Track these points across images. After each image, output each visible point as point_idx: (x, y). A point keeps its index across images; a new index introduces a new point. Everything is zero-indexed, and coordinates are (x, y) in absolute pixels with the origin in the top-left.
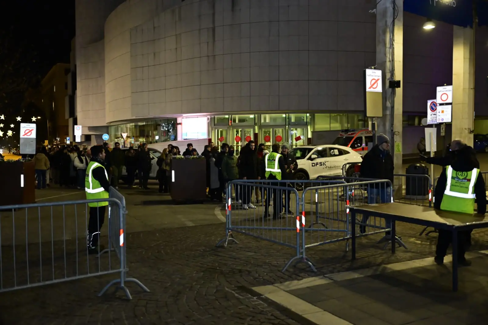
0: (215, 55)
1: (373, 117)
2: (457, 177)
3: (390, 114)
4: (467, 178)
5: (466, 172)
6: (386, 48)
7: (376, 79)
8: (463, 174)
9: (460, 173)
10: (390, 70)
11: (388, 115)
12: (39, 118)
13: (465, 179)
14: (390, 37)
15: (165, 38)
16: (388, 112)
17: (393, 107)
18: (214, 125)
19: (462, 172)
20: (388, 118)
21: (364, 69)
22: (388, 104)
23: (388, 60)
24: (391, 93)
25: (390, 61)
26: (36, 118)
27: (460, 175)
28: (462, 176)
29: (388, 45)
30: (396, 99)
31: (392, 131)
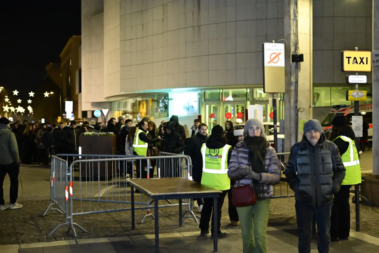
0: (199, 25)
1: (274, 93)
2: (210, 154)
3: (294, 90)
4: (219, 155)
5: (217, 149)
6: (291, 20)
7: (277, 53)
8: (215, 151)
9: (213, 150)
10: (294, 43)
11: (292, 90)
12: (52, 93)
13: (217, 155)
14: (294, 8)
15: (153, 8)
16: (293, 88)
17: (297, 82)
18: (205, 101)
19: (214, 149)
20: (293, 93)
21: (263, 43)
22: (293, 80)
23: (292, 32)
24: (295, 67)
25: (294, 34)
26: (49, 94)
27: (212, 152)
28: (214, 153)
29: (292, 17)
30: (300, 74)
31: (296, 107)
